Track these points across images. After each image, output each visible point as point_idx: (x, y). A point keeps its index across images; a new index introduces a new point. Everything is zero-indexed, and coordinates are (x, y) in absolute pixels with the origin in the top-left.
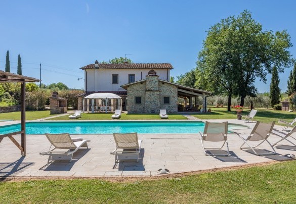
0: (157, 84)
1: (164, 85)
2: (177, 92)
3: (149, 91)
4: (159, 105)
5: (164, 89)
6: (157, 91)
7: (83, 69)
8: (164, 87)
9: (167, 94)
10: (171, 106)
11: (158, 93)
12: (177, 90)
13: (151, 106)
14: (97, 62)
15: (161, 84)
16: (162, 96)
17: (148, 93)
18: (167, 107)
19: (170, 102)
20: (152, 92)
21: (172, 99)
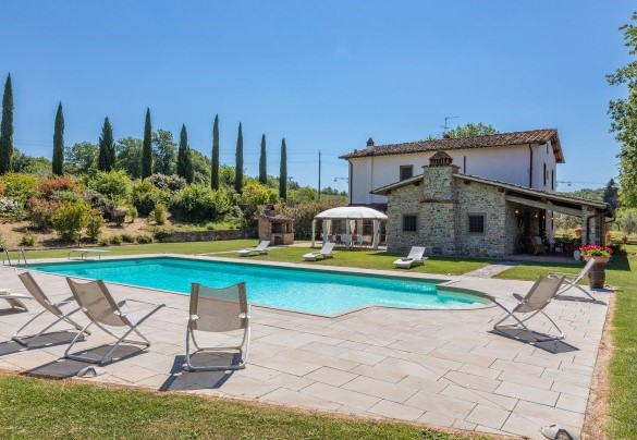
0: (447, 184)
1: (469, 188)
2: (503, 203)
3: (428, 201)
4: (453, 236)
5: (470, 196)
6: (447, 201)
7: (346, 158)
8: (469, 193)
9: (476, 210)
10: (486, 238)
11: (451, 206)
12: (502, 198)
13: (432, 238)
14: (370, 143)
15: (463, 185)
16: (464, 214)
17: (428, 206)
18: (477, 242)
19: (486, 228)
20: (436, 205)
21: (489, 222)
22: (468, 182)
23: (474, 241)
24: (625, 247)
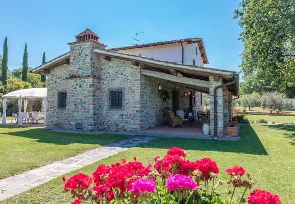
0: (88, 59)
1: (111, 64)
2: (138, 76)
3: (71, 77)
4: (92, 111)
5: (111, 71)
6: (88, 77)
8: (111, 68)
9: (116, 85)
10: (124, 113)
11: (91, 81)
13: (76, 114)
15: (104, 61)
16: (106, 89)
17: (72, 82)
18: (116, 117)
19: (124, 102)
20: (79, 80)
21: (126, 96)
22: (109, 58)
23: (114, 116)
24: (246, 117)
